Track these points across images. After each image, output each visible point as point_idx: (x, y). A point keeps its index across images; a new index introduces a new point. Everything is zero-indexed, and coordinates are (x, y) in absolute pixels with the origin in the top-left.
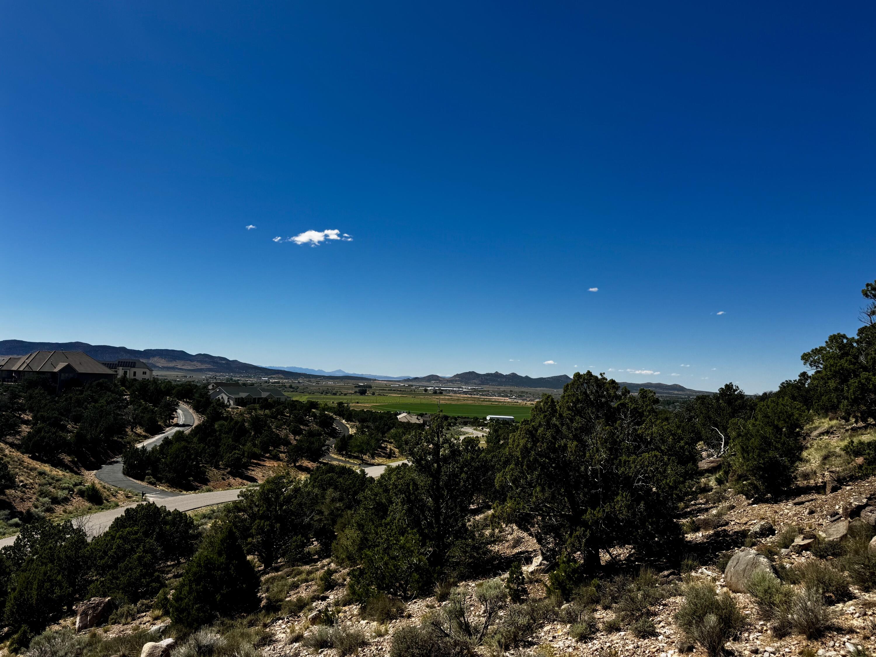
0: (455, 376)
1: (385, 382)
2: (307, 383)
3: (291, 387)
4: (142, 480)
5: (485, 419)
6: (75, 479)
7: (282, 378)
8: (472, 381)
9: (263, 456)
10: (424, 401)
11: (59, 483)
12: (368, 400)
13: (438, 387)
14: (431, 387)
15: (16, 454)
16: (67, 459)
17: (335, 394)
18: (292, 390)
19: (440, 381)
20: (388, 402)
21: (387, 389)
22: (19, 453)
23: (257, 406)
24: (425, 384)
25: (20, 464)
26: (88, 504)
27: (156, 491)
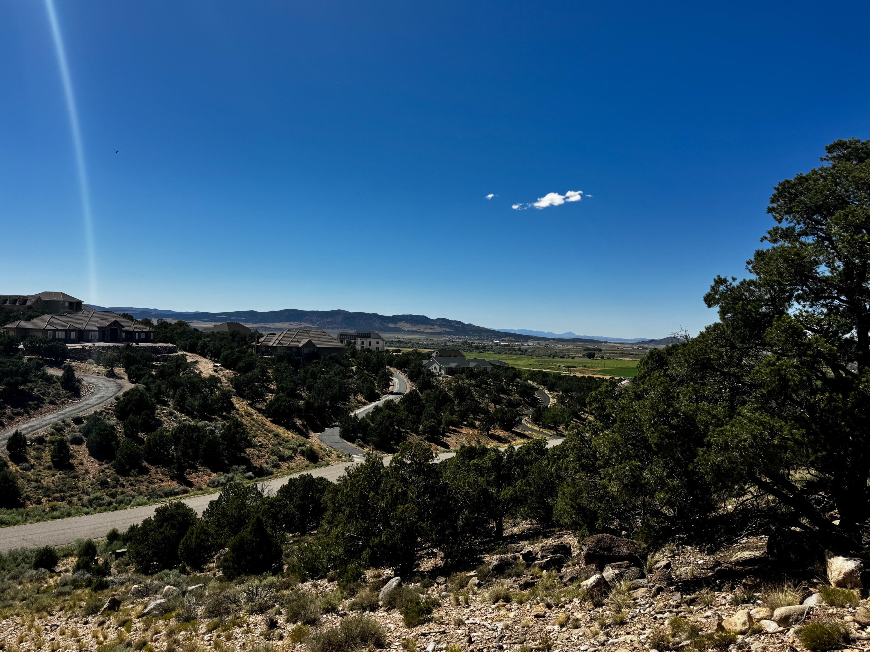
1: (618, 345)
2: (536, 346)
3: (519, 350)
4: (353, 442)
6: (301, 439)
7: (512, 341)
9: (462, 424)
11: (287, 443)
12: (596, 364)
15: (261, 418)
16: (299, 422)
17: (562, 357)
18: (520, 352)
20: (617, 366)
21: (619, 352)
22: (264, 418)
23: (464, 376)
25: (262, 427)
26: (306, 462)
27: (362, 452)
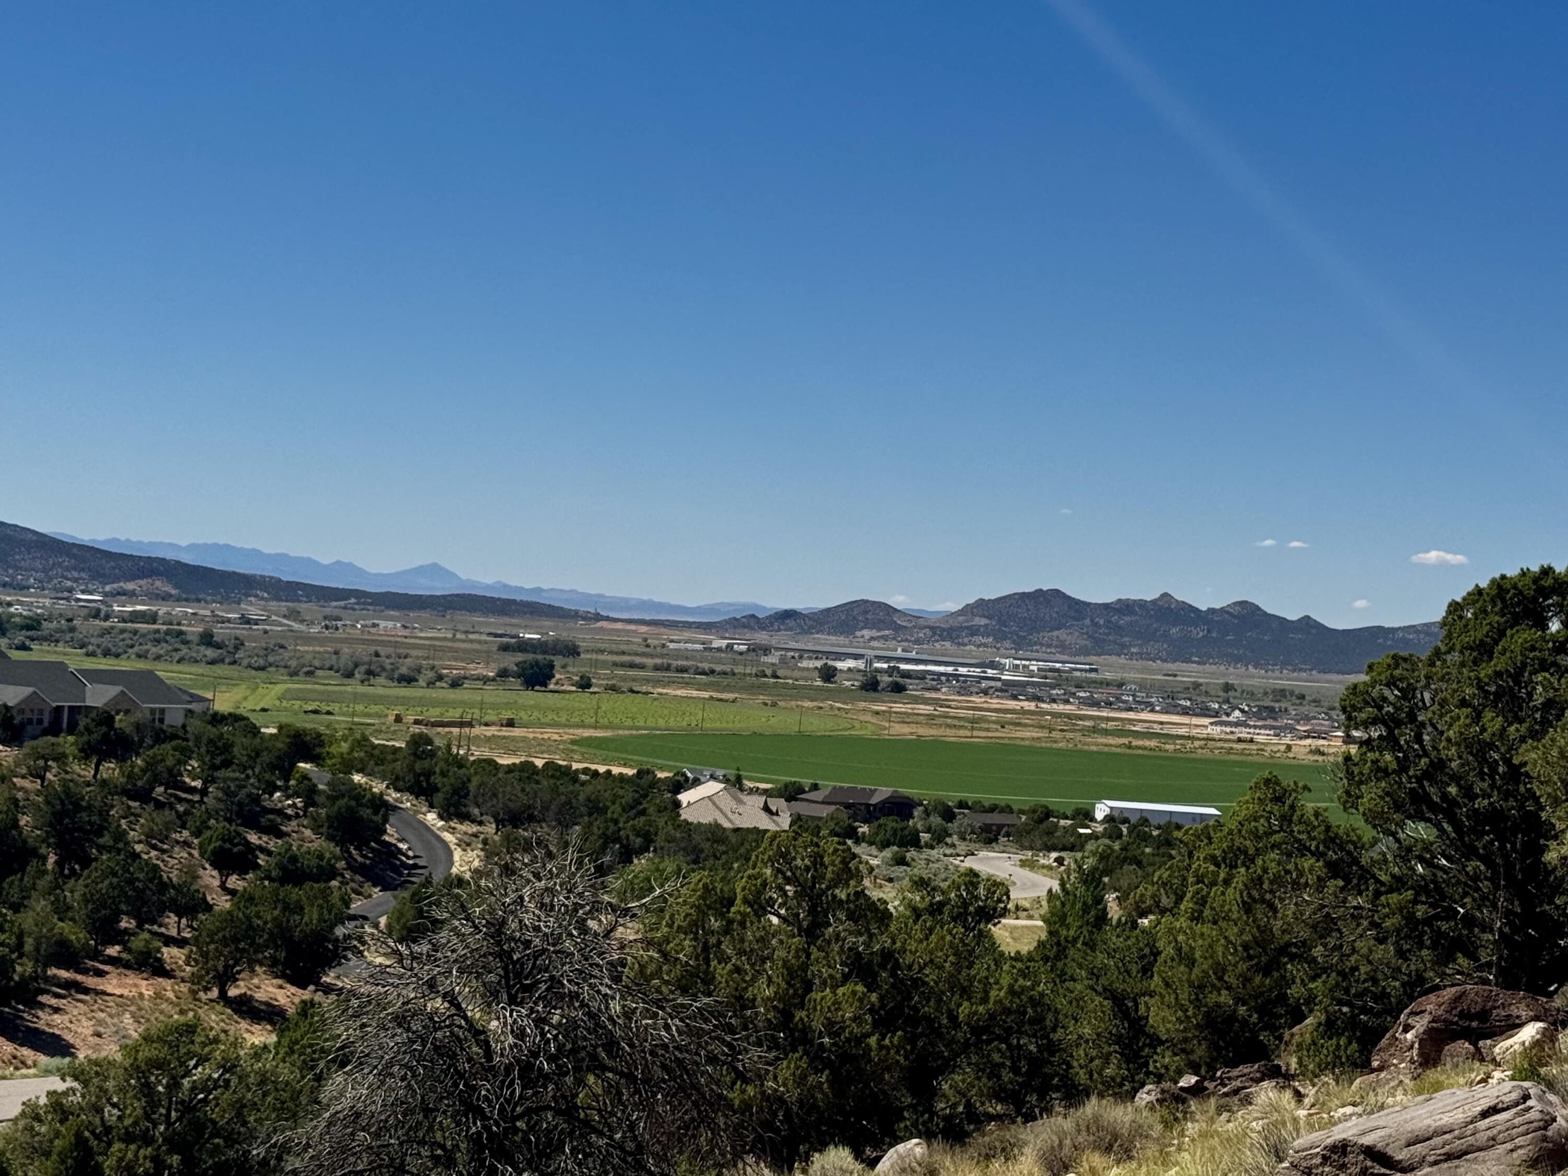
0: (969, 610)
1: (644, 629)
2: (281, 625)
3: (207, 639)
5: (1087, 816)
7: (165, 597)
8: (1046, 636)
9: (96, 955)
10: (816, 725)
12: (556, 711)
13: (887, 659)
14: (856, 657)
17: (408, 680)
18: (210, 653)
19: (898, 628)
20: (651, 723)
21: (650, 662)
23: (68, 743)
24: (827, 641)
